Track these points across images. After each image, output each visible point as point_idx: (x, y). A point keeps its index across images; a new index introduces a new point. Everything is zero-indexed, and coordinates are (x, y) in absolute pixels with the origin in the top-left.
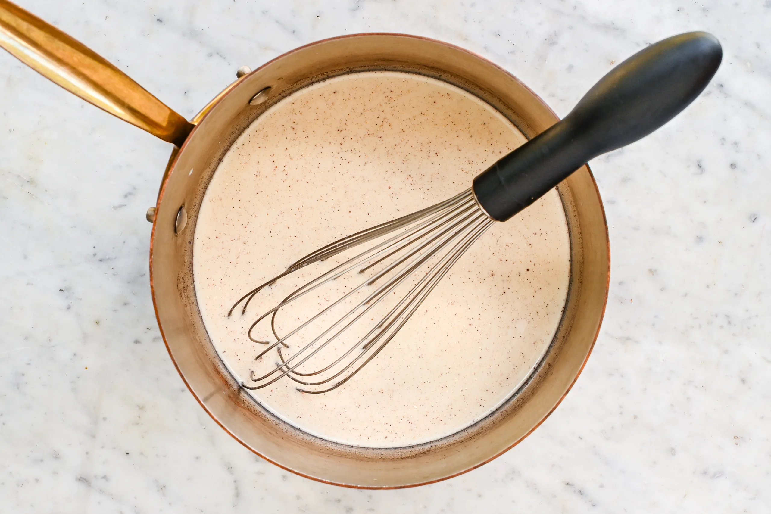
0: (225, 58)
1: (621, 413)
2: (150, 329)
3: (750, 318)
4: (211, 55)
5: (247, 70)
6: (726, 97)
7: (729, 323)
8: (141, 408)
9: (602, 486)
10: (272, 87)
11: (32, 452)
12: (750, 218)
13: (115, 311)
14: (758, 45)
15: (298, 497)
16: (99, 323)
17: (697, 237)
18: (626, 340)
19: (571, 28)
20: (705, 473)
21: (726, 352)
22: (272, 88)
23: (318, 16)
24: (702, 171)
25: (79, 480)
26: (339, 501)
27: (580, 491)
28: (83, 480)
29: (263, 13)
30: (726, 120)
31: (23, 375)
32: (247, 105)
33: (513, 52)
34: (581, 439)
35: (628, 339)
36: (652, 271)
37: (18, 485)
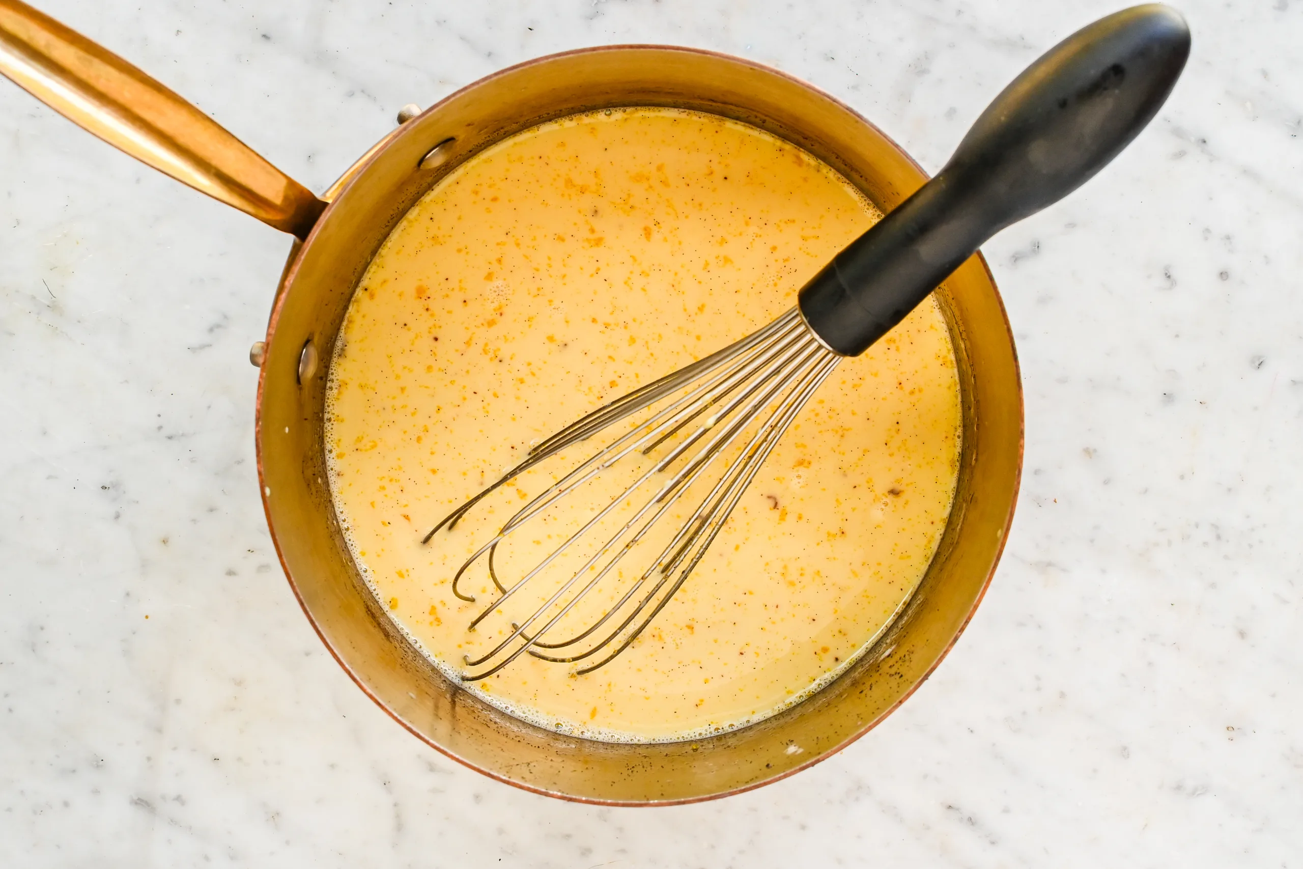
0: (375, 99)
1: (1039, 689)
2: (252, 552)
3: (1253, 530)
4: (351, 94)
5: (416, 110)
6: (1211, 161)
7: (1219, 537)
8: (239, 683)
9: (1006, 811)
10: (457, 139)
11: (58, 756)
12: (1253, 362)
13: (194, 521)
14: (1265, 74)
15: (501, 831)
16: (167, 542)
17: (1165, 394)
18: (1046, 566)
19: (952, 46)
20: (1179, 788)
21: (1213, 585)
22: (458, 141)
23: (530, 29)
24: (1172, 284)
25: (136, 803)
26: (568, 836)
27: (970, 819)
28: (142, 803)
29: (438, 23)
30: (1211, 199)
31: (42, 628)
32: (416, 169)
33: (855, 87)
34: (972, 731)
35: (1050, 564)
36: (1089, 452)
37: (35, 813)
